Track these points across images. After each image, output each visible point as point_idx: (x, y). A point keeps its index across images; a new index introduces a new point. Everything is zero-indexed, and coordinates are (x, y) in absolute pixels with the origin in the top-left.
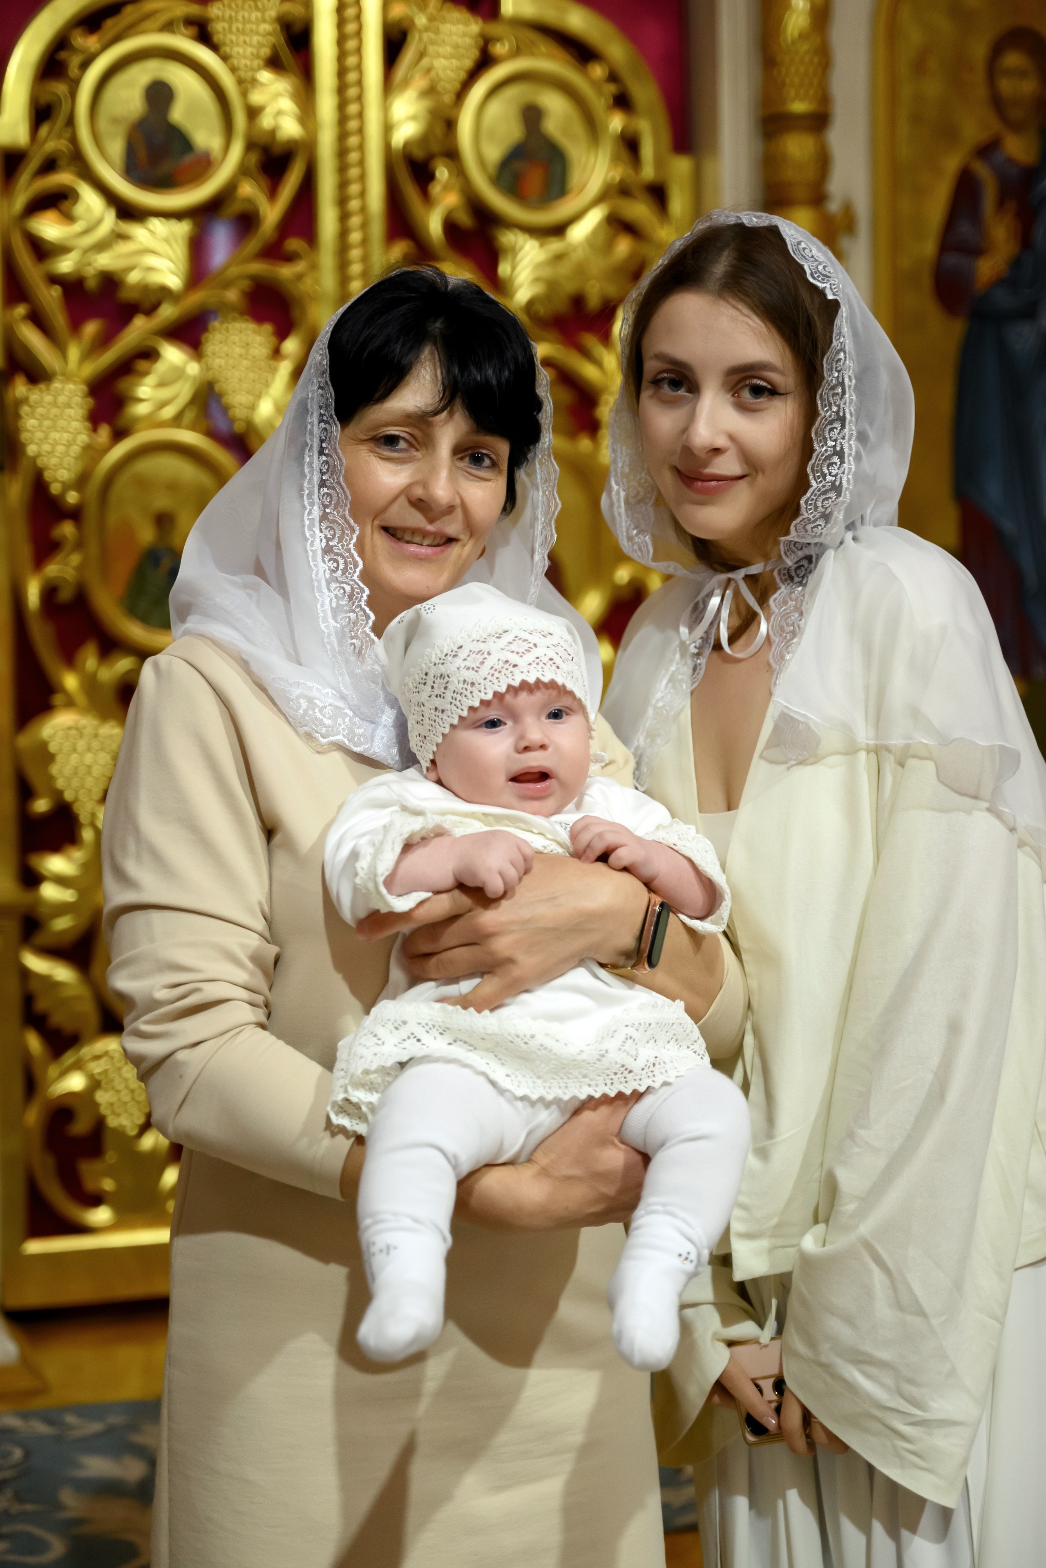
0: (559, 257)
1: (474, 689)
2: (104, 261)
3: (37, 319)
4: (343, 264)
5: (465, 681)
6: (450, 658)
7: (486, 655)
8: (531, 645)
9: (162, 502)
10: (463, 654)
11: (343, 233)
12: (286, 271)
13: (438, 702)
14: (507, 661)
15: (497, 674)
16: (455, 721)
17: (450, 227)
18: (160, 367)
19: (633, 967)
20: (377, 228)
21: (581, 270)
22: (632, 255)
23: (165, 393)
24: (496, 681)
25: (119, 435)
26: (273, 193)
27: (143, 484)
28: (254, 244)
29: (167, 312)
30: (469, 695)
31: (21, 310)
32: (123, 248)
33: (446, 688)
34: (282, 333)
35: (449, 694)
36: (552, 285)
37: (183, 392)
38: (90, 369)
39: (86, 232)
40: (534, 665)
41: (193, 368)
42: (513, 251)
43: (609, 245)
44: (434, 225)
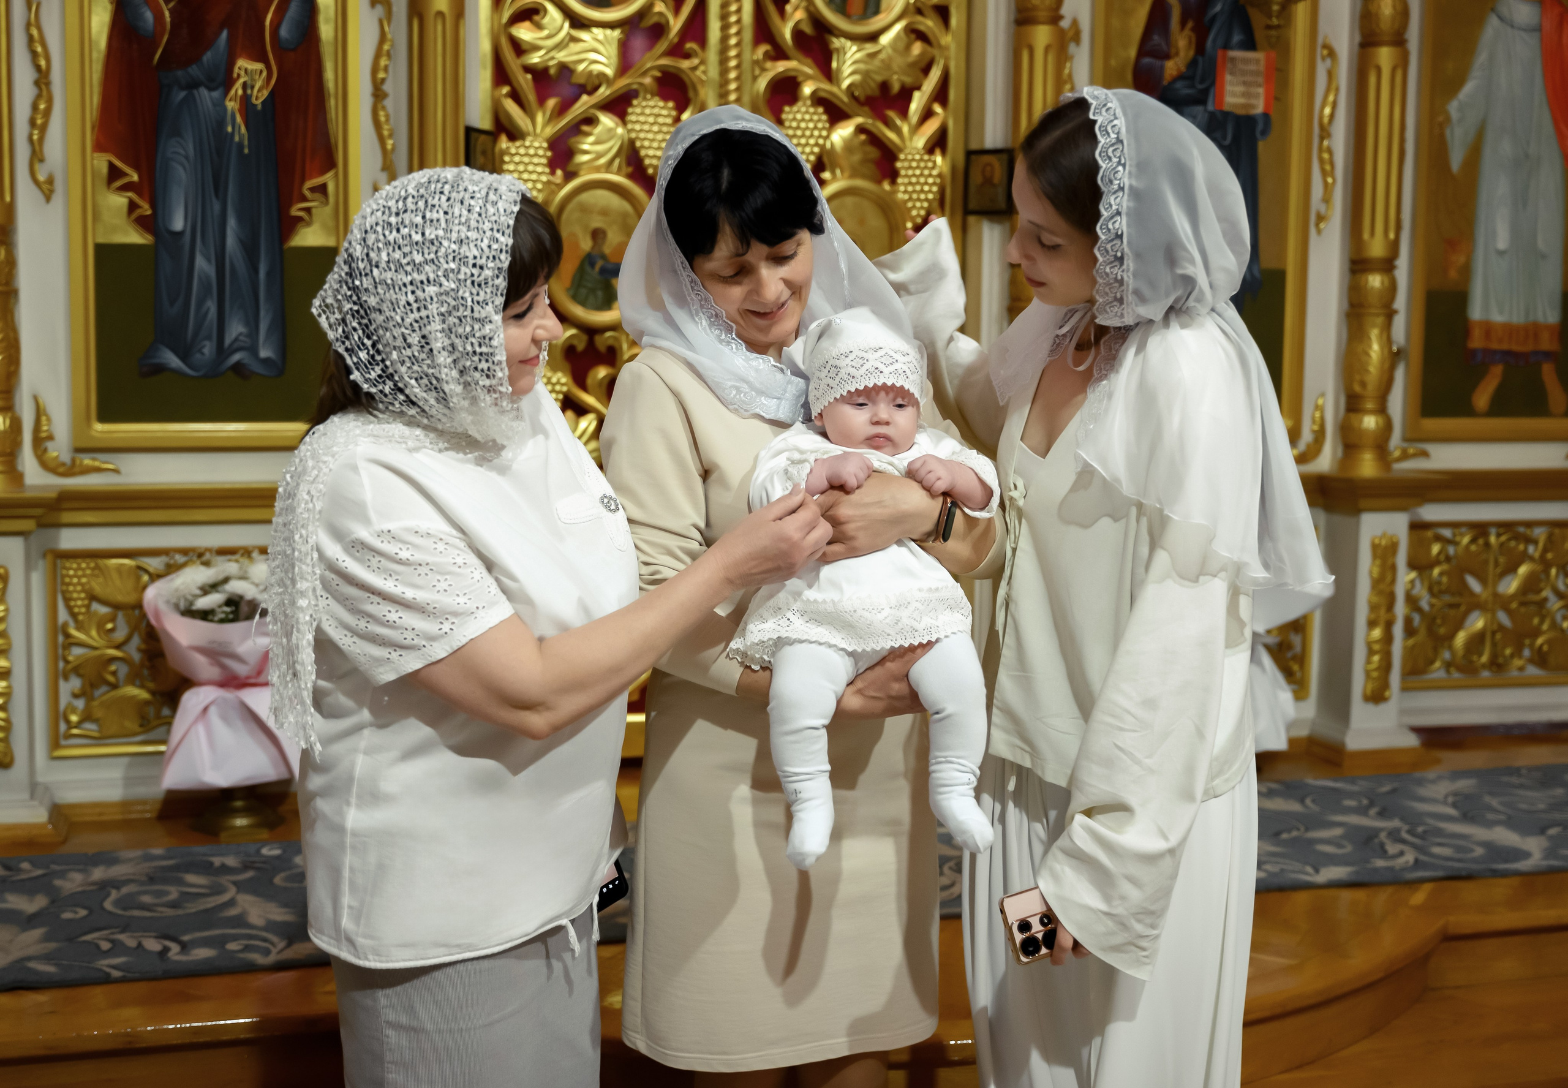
0: (872, 56)
1: (853, 380)
2: (562, 56)
3: (515, 96)
4: (723, 60)
5: (849, 374)
6: (843, 357)
7: (865, 361)
8: (894, 361)
9: (597, 223)
10: (852, 356)
11: (725, 39)
12: (685, 64)
13: (830, 381)
14: (877, 368)
15: (869, 375)
16: (838, 397)
17: (797, 33)
18: (598, 130)
19: (933, 541)
20: (748, 35)
21: (887, 65)
22: (922, 54)
23: (599, 148)
24: (868, 379)
25: (569, 176)
26: (677, 11)
27: (584, 209)
28: (662, 46)
29: (603, 92)
30: (850, 383)
31: (505, 90)
32: (574, 47)
33: (837, 375)
34: (681, 108)
35: (838, 379)
36: (866, 74)
37: (614, 146)
38: (549, 131)
39: (549, 37)
40: (893, 374)
41: (620, 130)
42: (841, 51)
43: (908, 47)
44: (787, 33)
